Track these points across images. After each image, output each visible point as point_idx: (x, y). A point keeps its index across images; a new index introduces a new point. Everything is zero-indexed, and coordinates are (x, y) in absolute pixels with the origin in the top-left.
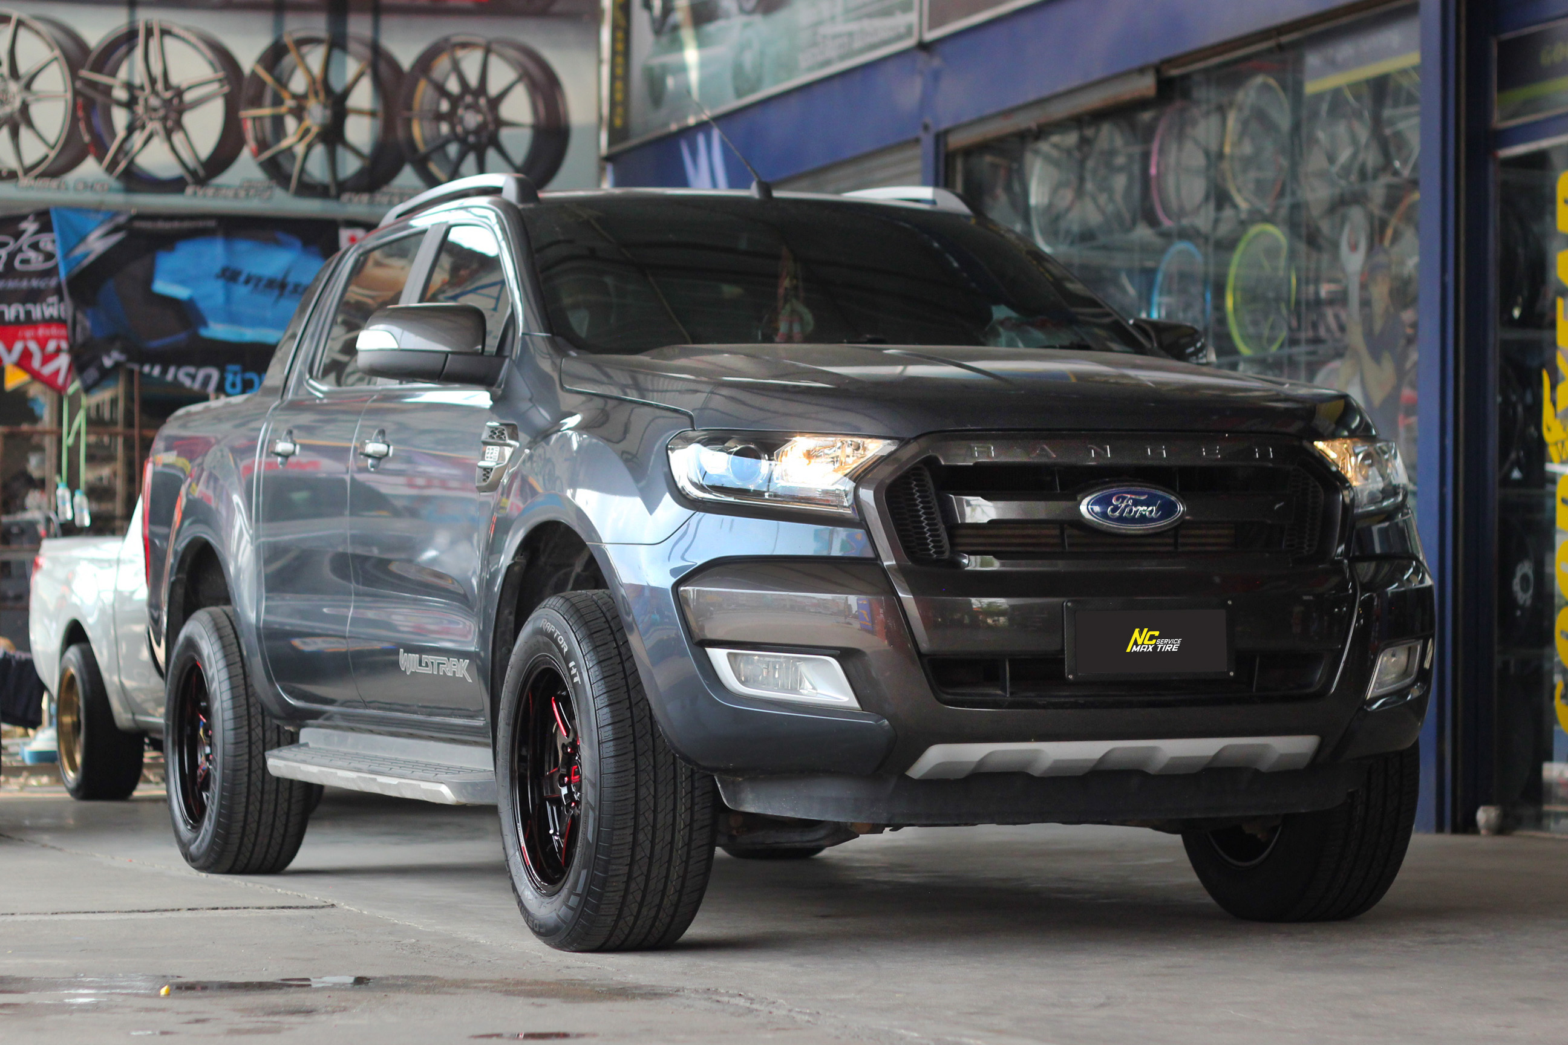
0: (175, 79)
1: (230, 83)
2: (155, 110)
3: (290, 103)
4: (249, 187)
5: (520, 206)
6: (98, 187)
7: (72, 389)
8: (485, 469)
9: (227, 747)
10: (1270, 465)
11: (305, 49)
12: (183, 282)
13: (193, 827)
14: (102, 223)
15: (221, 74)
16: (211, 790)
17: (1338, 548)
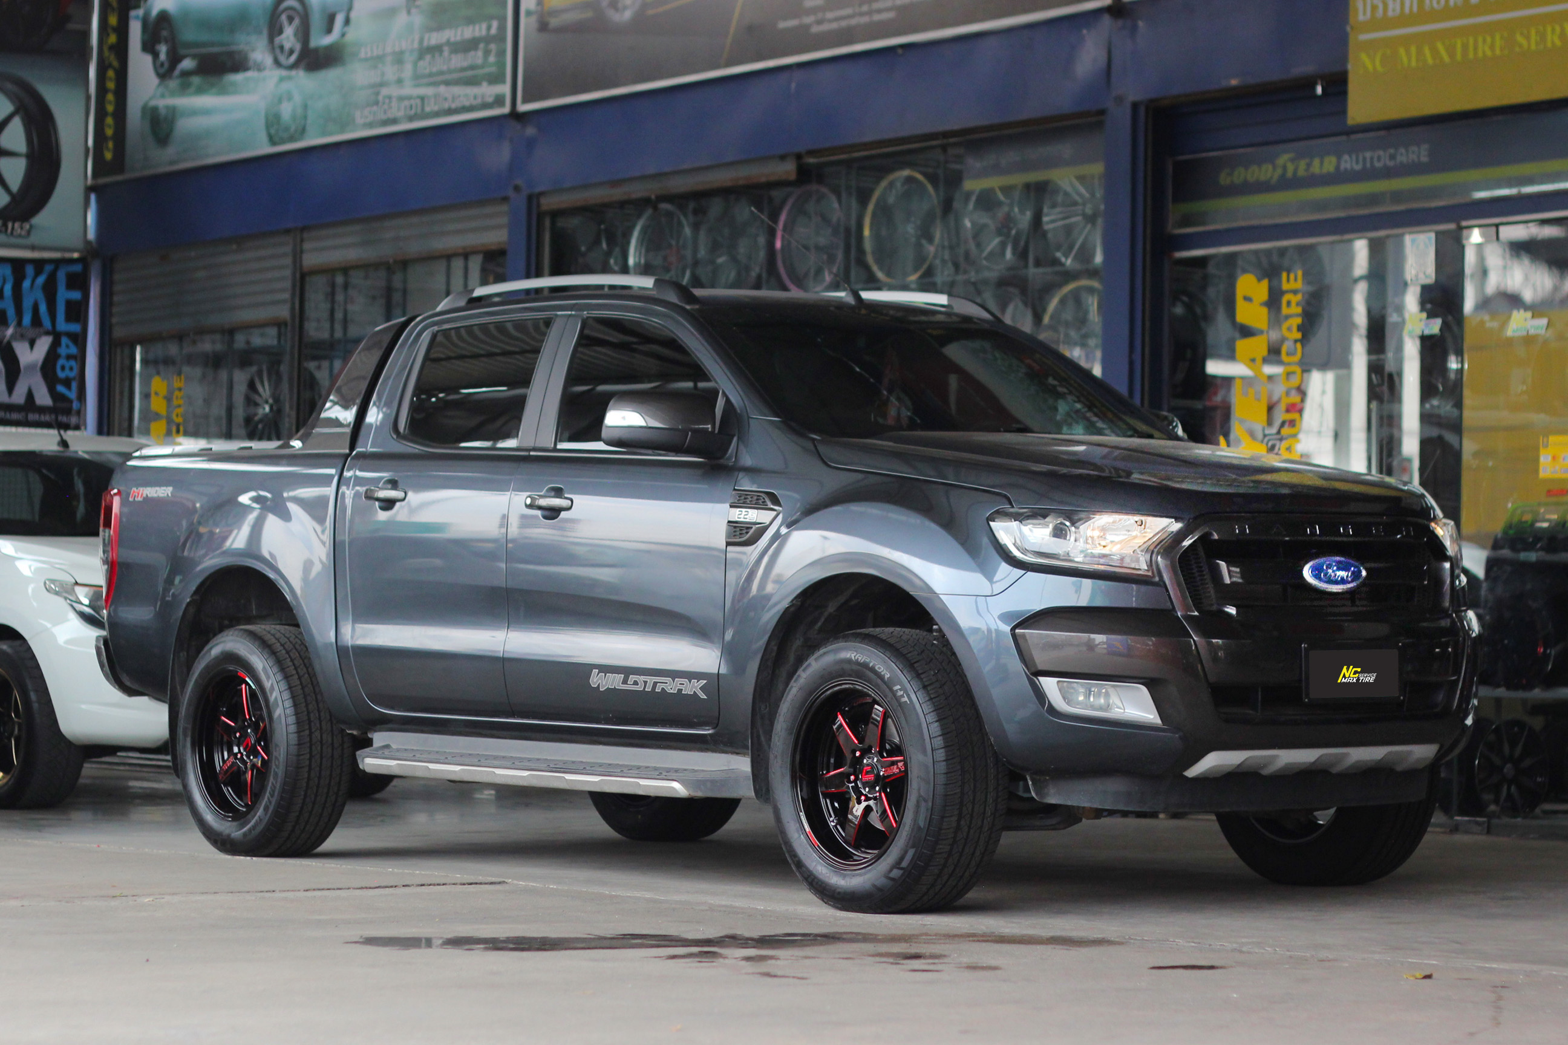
5: (685, 307)
8: (737, 527)
10: (1412, 541)
16: (270, 784)
17: (1447, 604)
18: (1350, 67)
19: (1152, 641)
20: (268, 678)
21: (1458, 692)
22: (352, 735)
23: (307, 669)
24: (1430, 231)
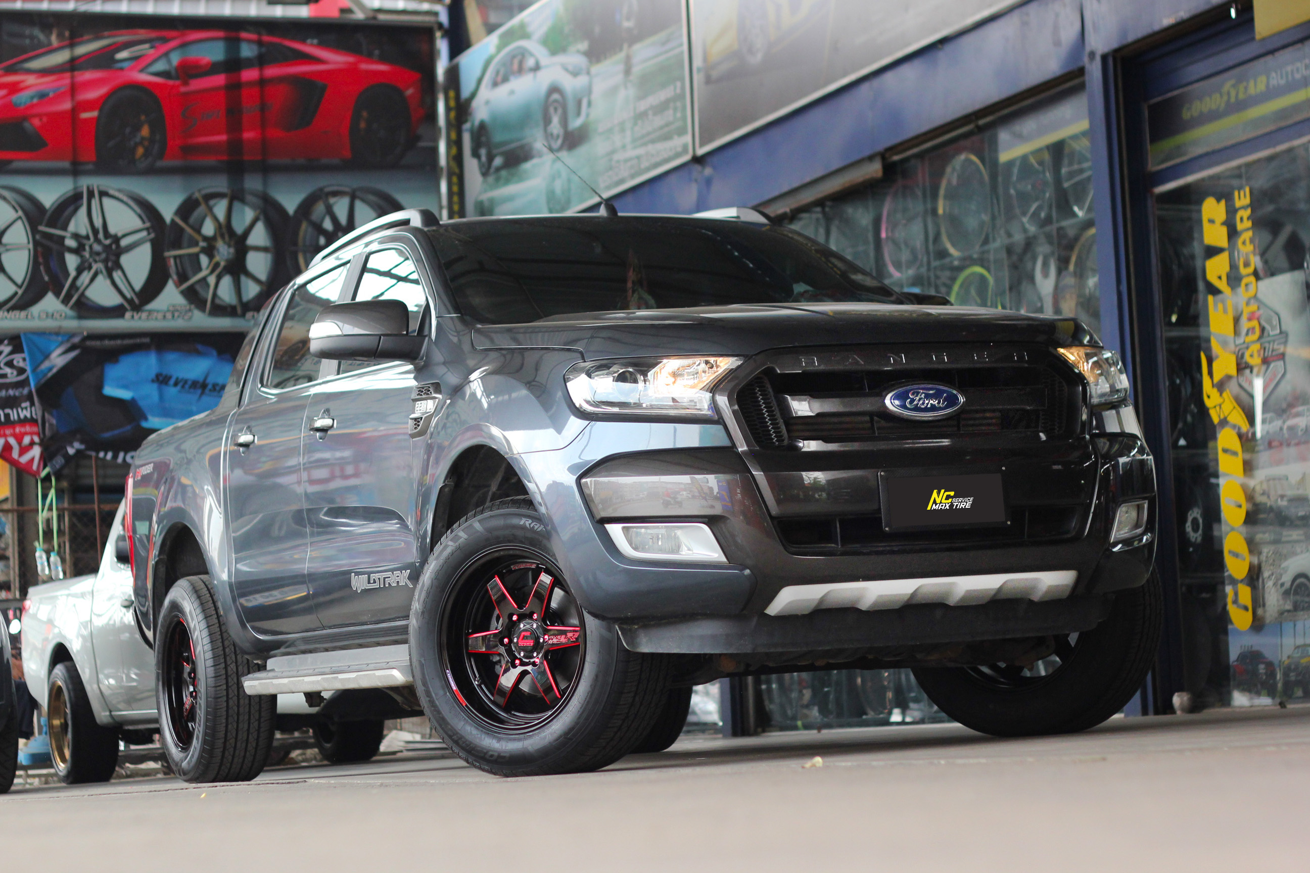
0: (112, 230)
1: (155, 231)
2: (98, 254)
3: (202, 244)
4: (174, 311)
5: (426, 229)
6: (57, 316)
7: (44, 474)
8: (415, 419)
9: (209, 680)
10: (1026, 365)
11: (212, 202)
12: (126, 387)
13: (182, 748)
14: (61, 343)
15: (148, 224)
16: (198, 715)
17: (1079, 428)
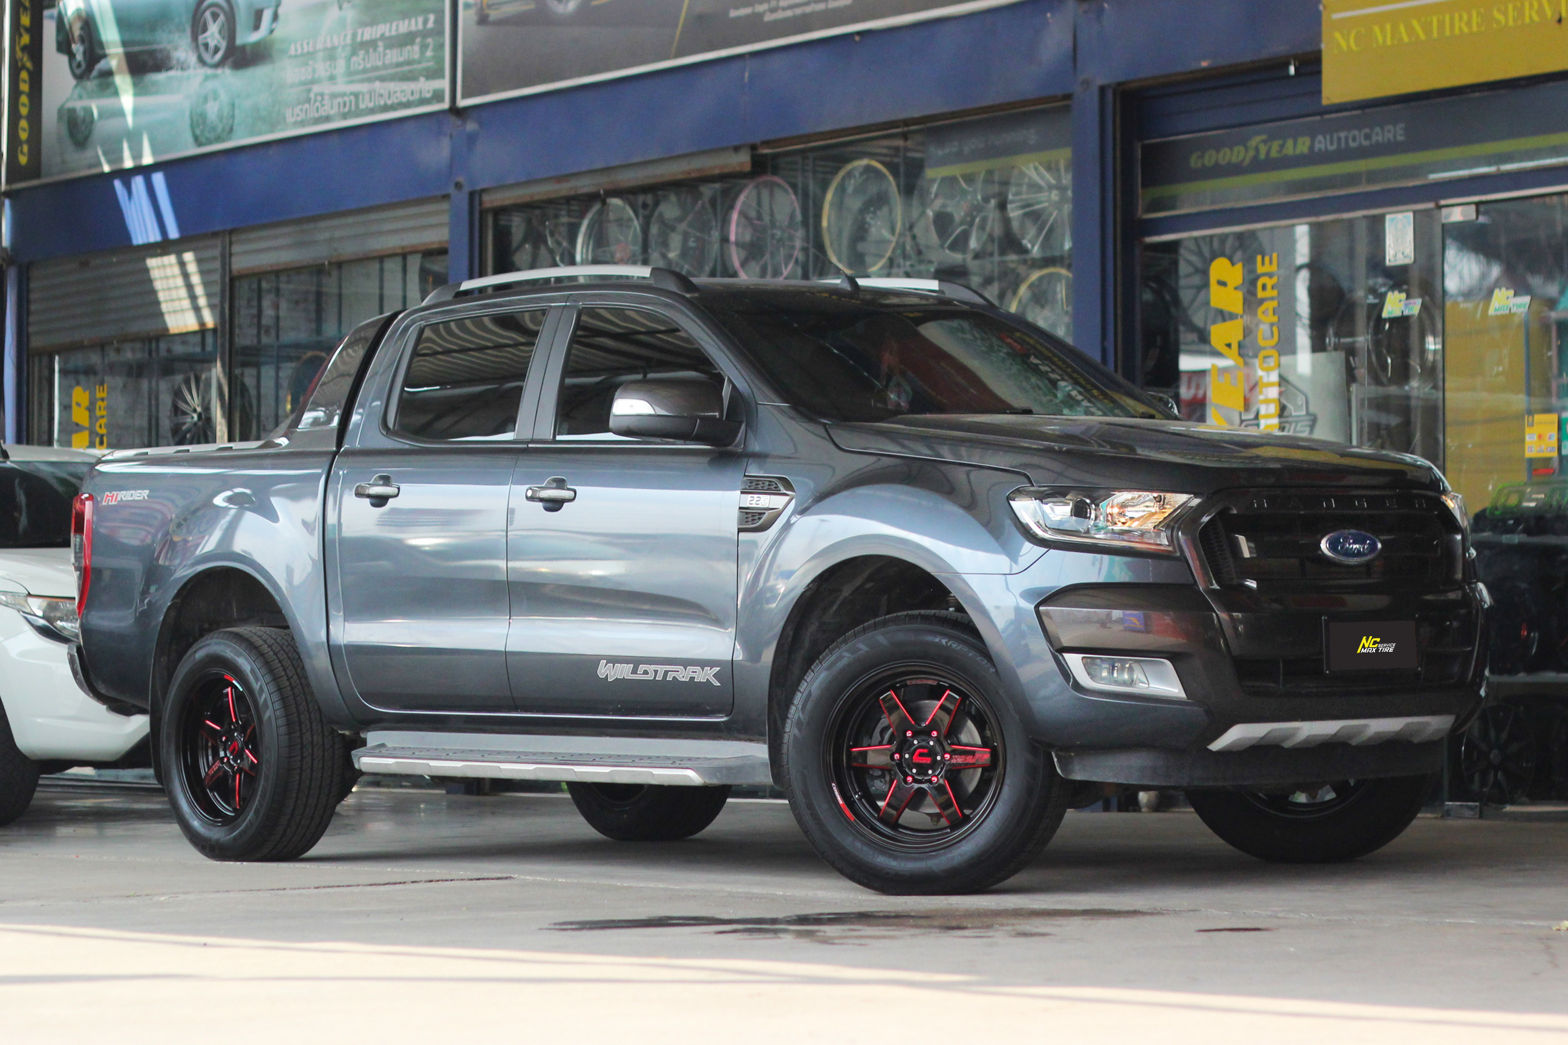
8: (750, 514)
16: (261, 787)
17: (1459, 576)
18: (1323, 46)
19: (1169, 615)
20: (257, 680)
21: (1474, 663)
22: (343, 735)
23: (295, 669)
24: (1407, 211)
